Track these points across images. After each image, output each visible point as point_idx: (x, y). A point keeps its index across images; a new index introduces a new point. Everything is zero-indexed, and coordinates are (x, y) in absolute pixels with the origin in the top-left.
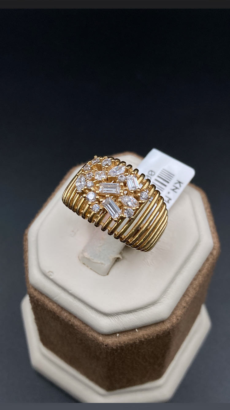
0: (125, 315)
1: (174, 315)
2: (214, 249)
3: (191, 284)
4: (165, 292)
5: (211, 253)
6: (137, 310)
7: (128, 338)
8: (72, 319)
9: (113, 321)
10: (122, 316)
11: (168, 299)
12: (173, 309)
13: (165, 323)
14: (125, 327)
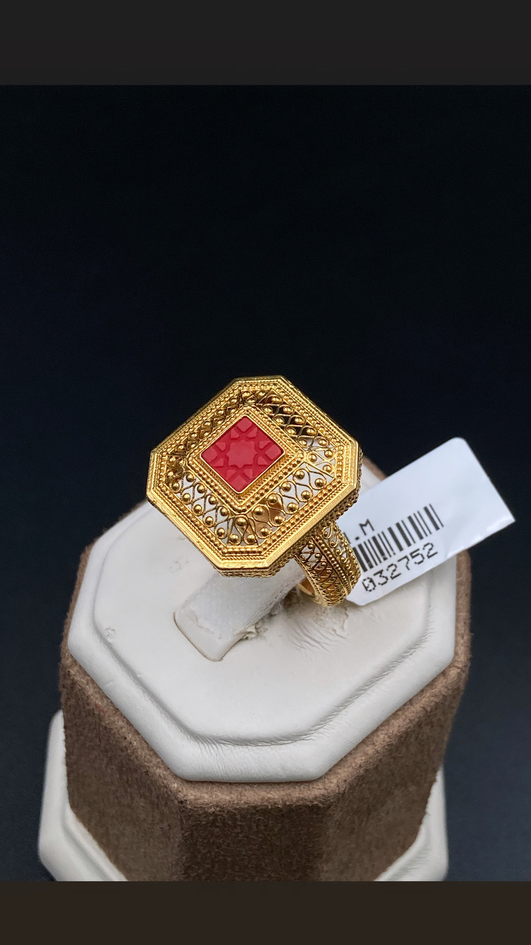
0: (232, 747)
1: (332, 777)
2: (451, 666)
3: (386, 723)
4: (324, 720)
5: (444, 673)
6: (260, 742)
7: (228, 798)
8: (130, 735)
9: (205, 753)
10: (226, 748)
11: (328, 737)
12: (335, 763)
13: (311, 787)
14: (228, 771)
